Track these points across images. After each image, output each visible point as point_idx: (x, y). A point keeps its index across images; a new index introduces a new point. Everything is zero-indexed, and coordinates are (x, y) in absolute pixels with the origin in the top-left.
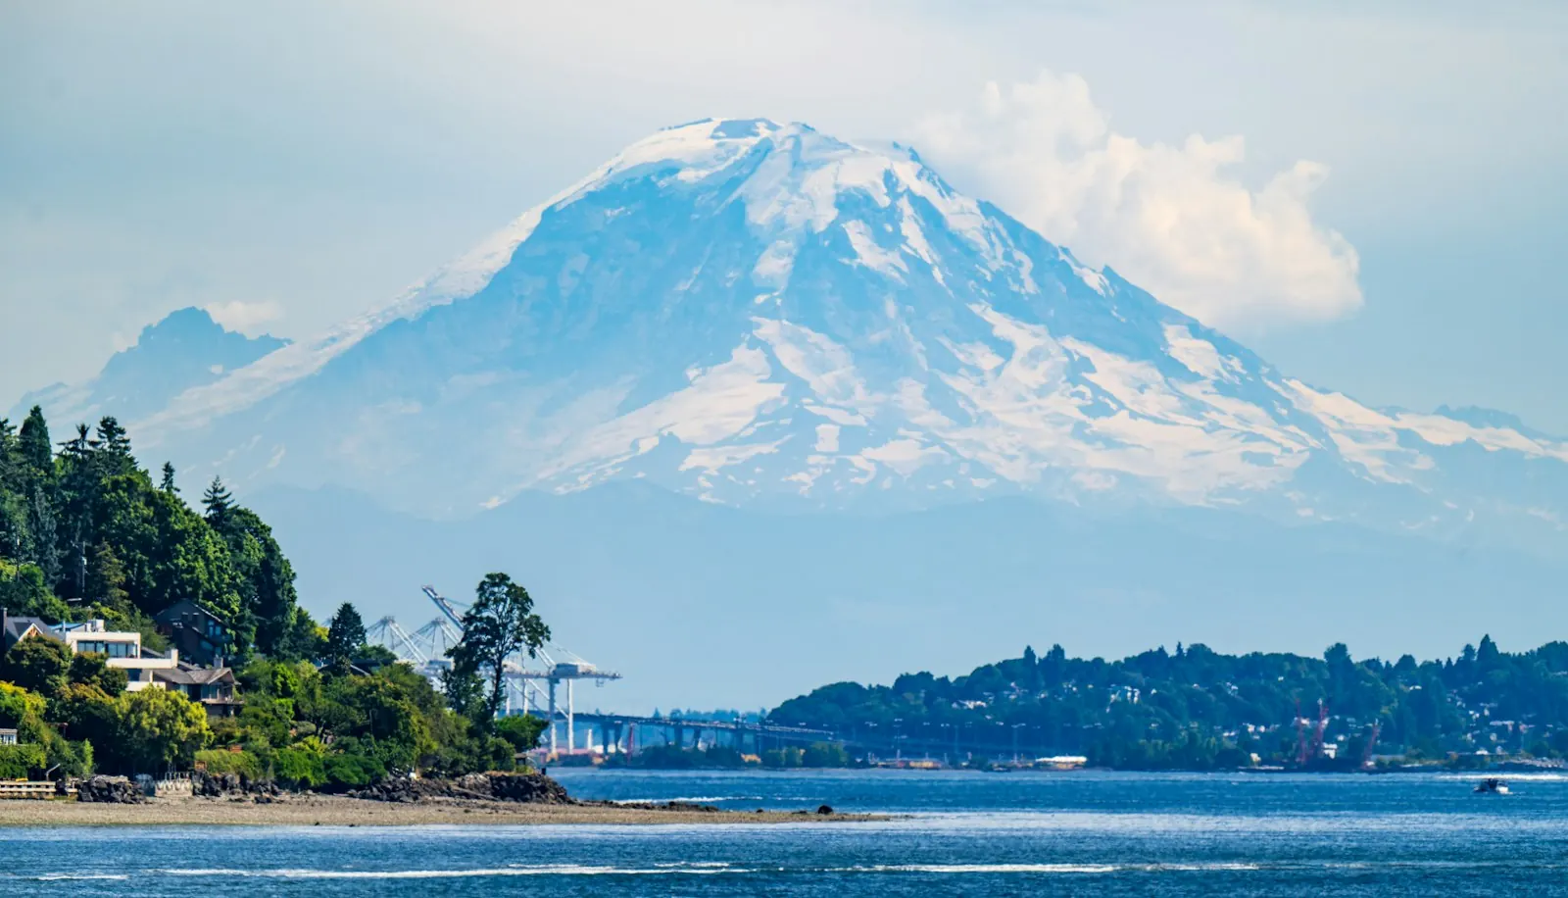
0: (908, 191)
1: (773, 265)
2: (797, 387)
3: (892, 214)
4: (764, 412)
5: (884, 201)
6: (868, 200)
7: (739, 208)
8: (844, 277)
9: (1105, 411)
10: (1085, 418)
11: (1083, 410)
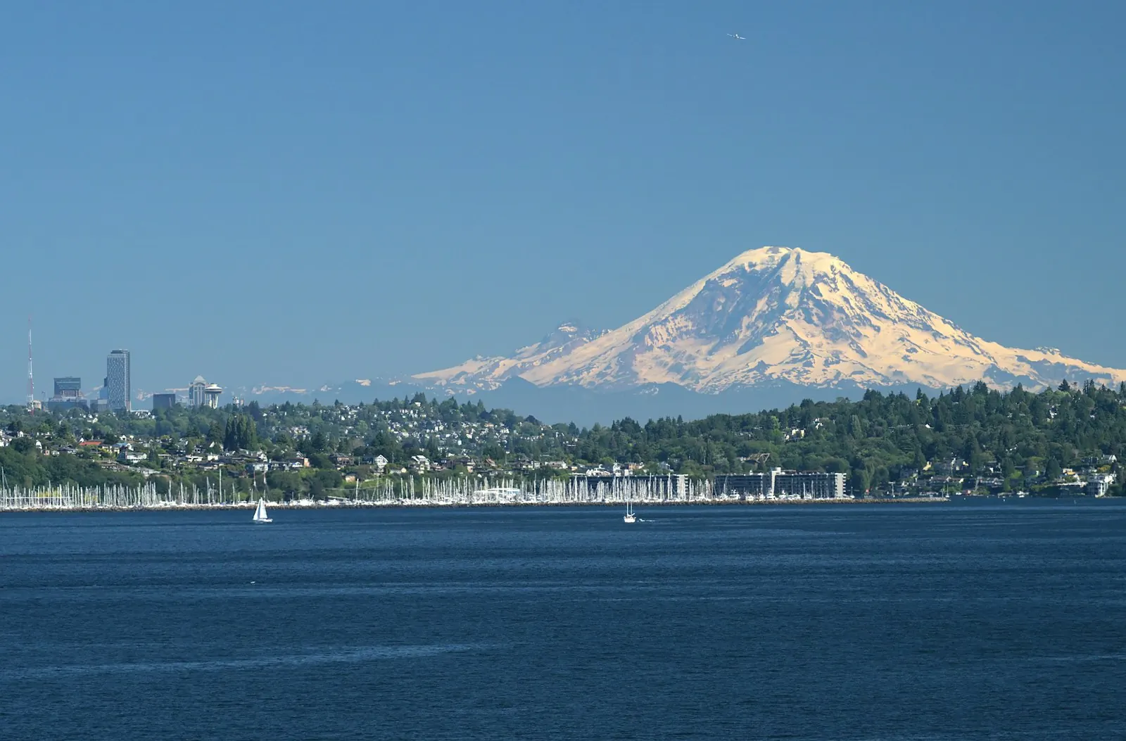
0: (840, 272)
1: (793, 299)
2: (805, 344)
3: (834, 280)
4: (793, 353)
5: (832, 276)
6: (826, 275)
7: (779, 277)
8: (818, 304)
9: (915, 351)
10: (908, 354)
11: (907, 350)
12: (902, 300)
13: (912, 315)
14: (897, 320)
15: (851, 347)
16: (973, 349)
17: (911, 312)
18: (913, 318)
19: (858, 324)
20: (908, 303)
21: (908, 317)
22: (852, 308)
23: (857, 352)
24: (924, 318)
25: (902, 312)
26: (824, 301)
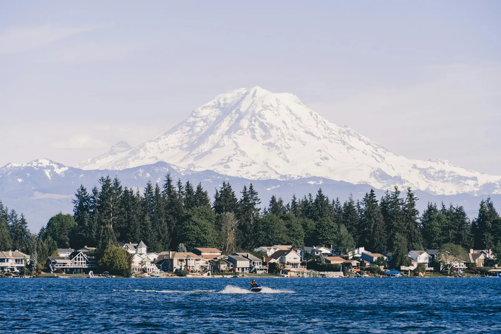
1: (245, 122)
3: (277, 109)
5: (276, 106)
6: (272, 105)
7: (240, 107)
8: (262, 125)
9: (327, 159)
10: (321, 161)
11: (321, 159)
12: (328, 123)
13: (334, 134)
14: (322, 137)
15: (279, 156)
16: (375, 159)
17: (333, 132)
18: (334, 136)
19: (290, 140)
20: (332, 126)
21: (330, 136)
22: (287, 128)
23: (284, 159)
24: (343, 136)
25: (326, 131)
26: (267, 123)
